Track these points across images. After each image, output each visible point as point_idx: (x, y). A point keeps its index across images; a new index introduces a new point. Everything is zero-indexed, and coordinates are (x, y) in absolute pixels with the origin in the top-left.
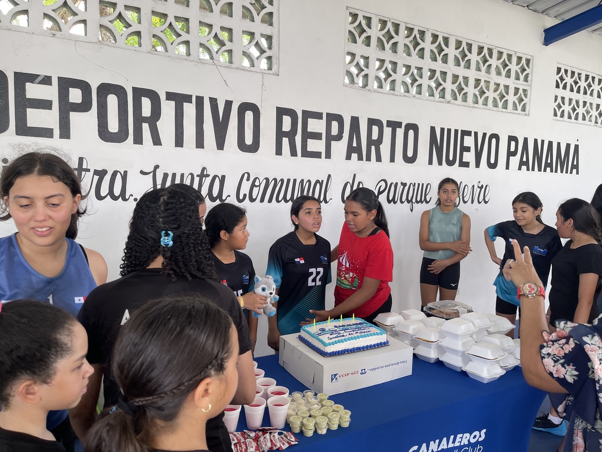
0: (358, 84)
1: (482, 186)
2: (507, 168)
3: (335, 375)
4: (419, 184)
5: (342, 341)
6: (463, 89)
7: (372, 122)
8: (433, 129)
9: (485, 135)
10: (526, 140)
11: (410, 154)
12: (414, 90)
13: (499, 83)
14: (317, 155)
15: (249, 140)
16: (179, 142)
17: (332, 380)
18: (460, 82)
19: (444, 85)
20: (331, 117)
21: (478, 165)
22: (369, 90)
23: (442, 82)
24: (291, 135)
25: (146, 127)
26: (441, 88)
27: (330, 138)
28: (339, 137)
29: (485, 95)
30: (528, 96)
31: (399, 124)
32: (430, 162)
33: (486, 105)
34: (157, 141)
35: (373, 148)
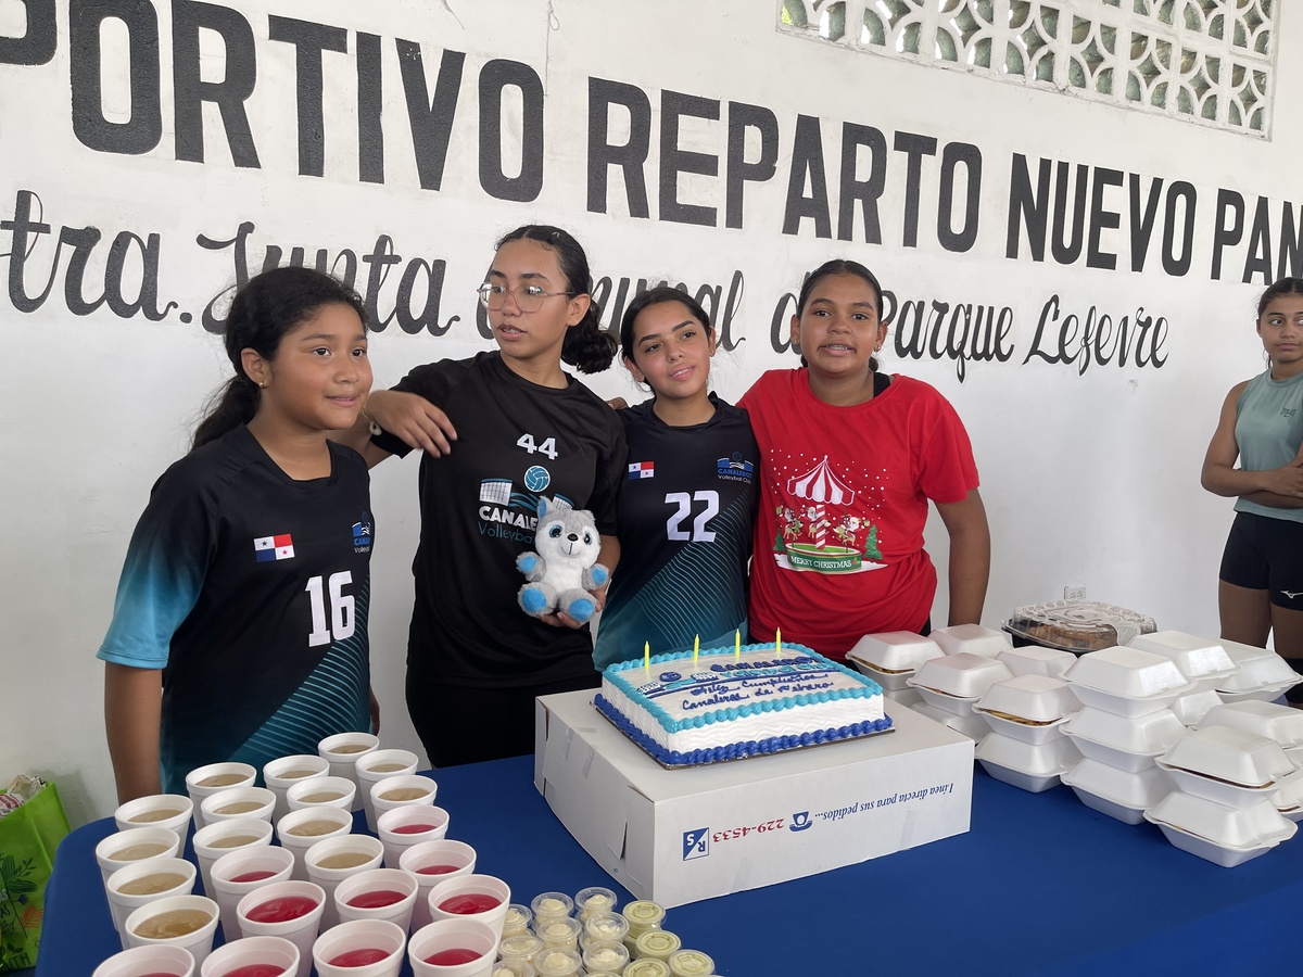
0: (817, 28)
1: (1149, 320)
2: (1216, 274)
3: (698, 834)
4: (981, 309)
5: (729, 715)
6: (1101, 59)
7: (855, 134)
8: (1019, 162)
9: (1157, 183)
10: (1263, 203)
11: (958, 225)
12: (969, 55)
13: (1193, 49)
14: (703, 216)
15: (512, 166)
16: (311, 160)
17: (687, 849)
18: (1094, 40)
19: (1052, 44)
20: (743, 115)
21: (1138, 263)
22: (848, 47)
23: (1046, 37)
24: (632, 157)
25: (211, 112)
26: (1043, 51)
27: (740, 172)
28: (764, 171)
29: (1159, 80)
30: (1268, 90)
31: (929, 145)
32: (1012, 252)
33: (1161, 105)
34: (245, 153)
35: (858, 204)
